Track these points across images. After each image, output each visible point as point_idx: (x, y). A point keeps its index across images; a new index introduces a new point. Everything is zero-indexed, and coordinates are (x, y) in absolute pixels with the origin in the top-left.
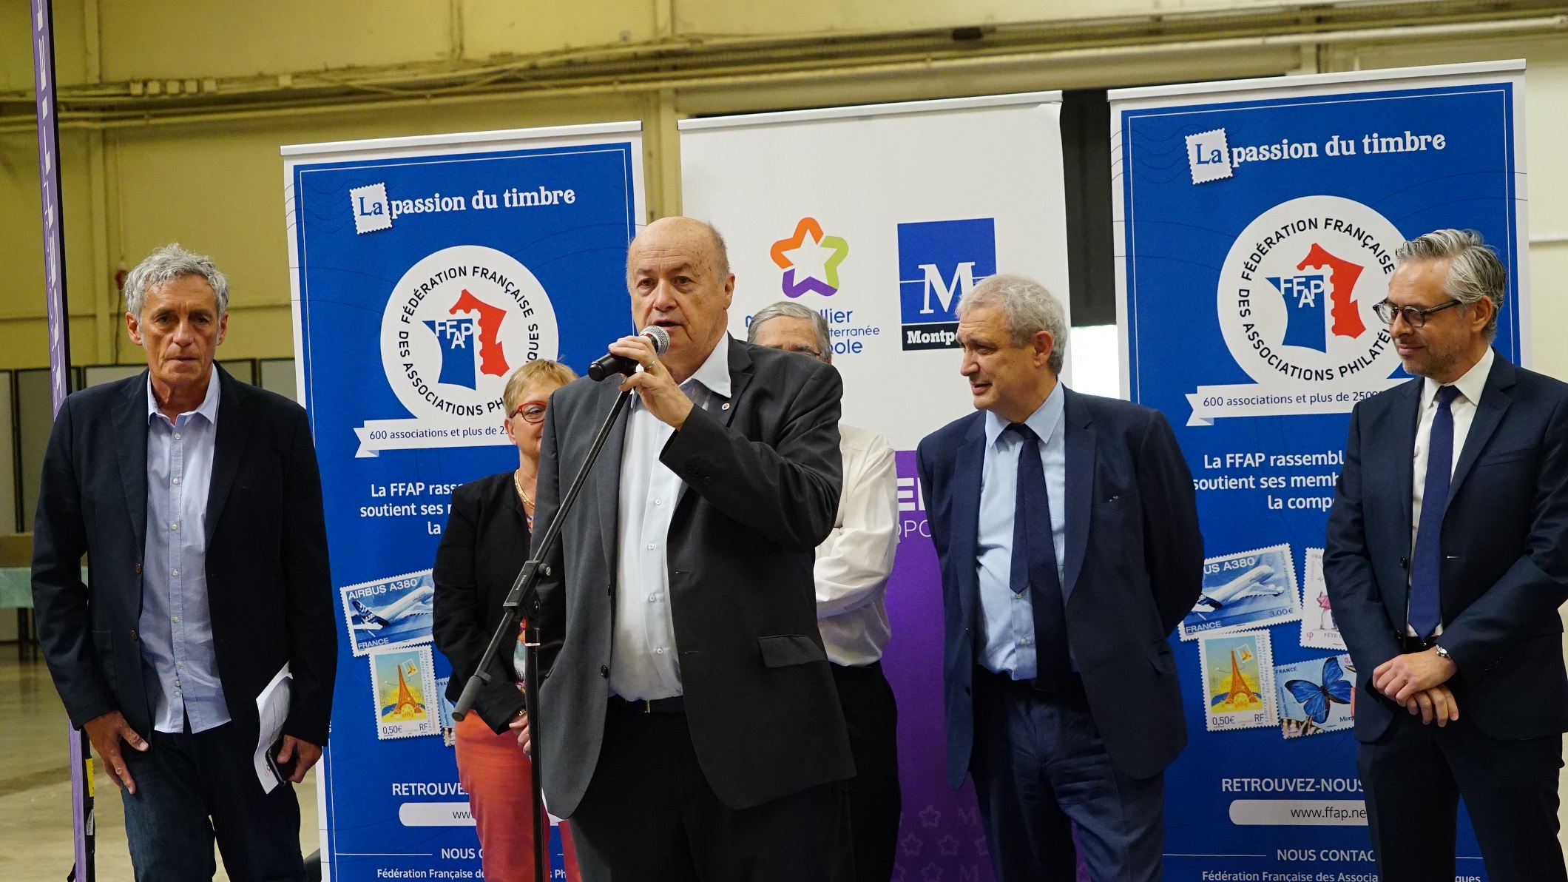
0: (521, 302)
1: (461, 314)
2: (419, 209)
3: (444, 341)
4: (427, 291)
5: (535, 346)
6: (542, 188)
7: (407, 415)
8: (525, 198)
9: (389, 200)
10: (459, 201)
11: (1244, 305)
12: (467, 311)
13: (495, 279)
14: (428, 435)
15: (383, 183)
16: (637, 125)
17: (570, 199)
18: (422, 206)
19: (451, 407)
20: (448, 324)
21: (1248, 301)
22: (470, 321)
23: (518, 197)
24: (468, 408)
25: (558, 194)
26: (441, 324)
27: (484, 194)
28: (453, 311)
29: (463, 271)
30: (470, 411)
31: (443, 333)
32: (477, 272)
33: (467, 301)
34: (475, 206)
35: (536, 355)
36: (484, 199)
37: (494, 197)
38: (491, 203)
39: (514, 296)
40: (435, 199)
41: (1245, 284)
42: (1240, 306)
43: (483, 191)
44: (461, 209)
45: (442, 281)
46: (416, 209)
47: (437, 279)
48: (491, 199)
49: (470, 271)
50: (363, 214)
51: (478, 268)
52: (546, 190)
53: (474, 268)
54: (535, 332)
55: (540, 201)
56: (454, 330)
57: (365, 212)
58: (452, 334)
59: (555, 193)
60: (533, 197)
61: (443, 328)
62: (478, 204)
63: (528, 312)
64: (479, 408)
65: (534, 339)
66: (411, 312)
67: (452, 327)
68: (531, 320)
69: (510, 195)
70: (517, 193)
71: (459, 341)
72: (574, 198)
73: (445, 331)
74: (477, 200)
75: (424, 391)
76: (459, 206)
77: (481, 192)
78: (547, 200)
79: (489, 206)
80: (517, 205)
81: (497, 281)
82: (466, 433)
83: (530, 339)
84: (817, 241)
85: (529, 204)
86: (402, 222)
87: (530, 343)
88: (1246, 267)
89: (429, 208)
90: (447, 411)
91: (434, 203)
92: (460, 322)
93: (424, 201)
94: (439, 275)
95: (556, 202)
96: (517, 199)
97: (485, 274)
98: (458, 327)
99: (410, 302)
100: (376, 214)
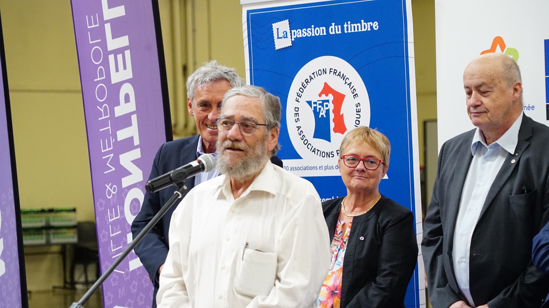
1: (324, 97)
2: (304, 34)
3: (316, 113)
4: (308, 83)
6: (362, 21)
7: (299, 157)
8: (354, 27)
9: (290, 30)
10: (323, 30)
12: (327, 95)
14: (308, 169)
15: (288, 20)
17: (376, 27)
18: (305, 33)
20: (318, 102)
22: (328, 101)
24: (327, 153)
25: (370, 24)
26: (315, 103)
27: (335, 25)
28: (320, 95)
30: (328, 155)
31: (315, 108)
32: (332, 72)
33: (327, 89)
34: (331, 33)
35: (359, 121)
36: (335, 28)
37: (340, 26)
38: (338, 31)
39: (349, 86)
40: (312, 29)
43: (334, 23)
46: (303, 34)
48: (338, 28)
50: (278, 38)
51: (332, 69)
52: (364, 22)
53: (330, 69)
54: (359, 108)
56: (320, 106)
57: (279, 37)
58: (320, 109)
60: (358, 26)
61: (315, 105)
64: (332, 153)
66: (300, 96)
67: (320, 104)
69: (347, 25)
70: (350, 24)
71: (323, 113)
72: (378, 27)
73: (317, 107)
74: (332, 29)
75: (307, 143)
76: (323, 33)
78: (365, 28)
79: (337, 32)
81: (341, 77)
82: (326, 168)
85: (356, 31)
86: (296, 42)
87: (357, 114)
90: (317, 155)
91: (311, 31)
92: (324, 101)
93: (307, 30)
94: (313, 74)
95: (369, 29)
97: (336, 73)
98: (322, 105)
100: (284, 38)
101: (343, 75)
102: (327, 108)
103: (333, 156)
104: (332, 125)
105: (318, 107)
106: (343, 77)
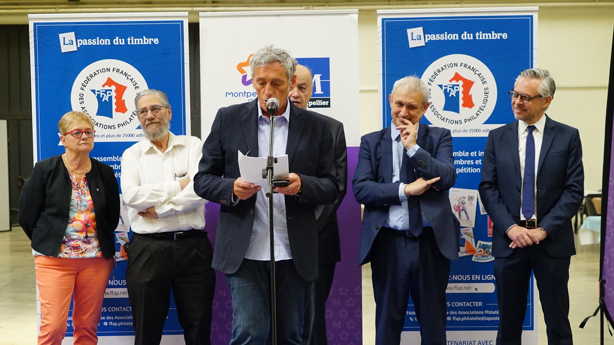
23: (134, 40)
44: (108, 44)
55: (143, 42)
89: (94, 43)
96: (133, 41)
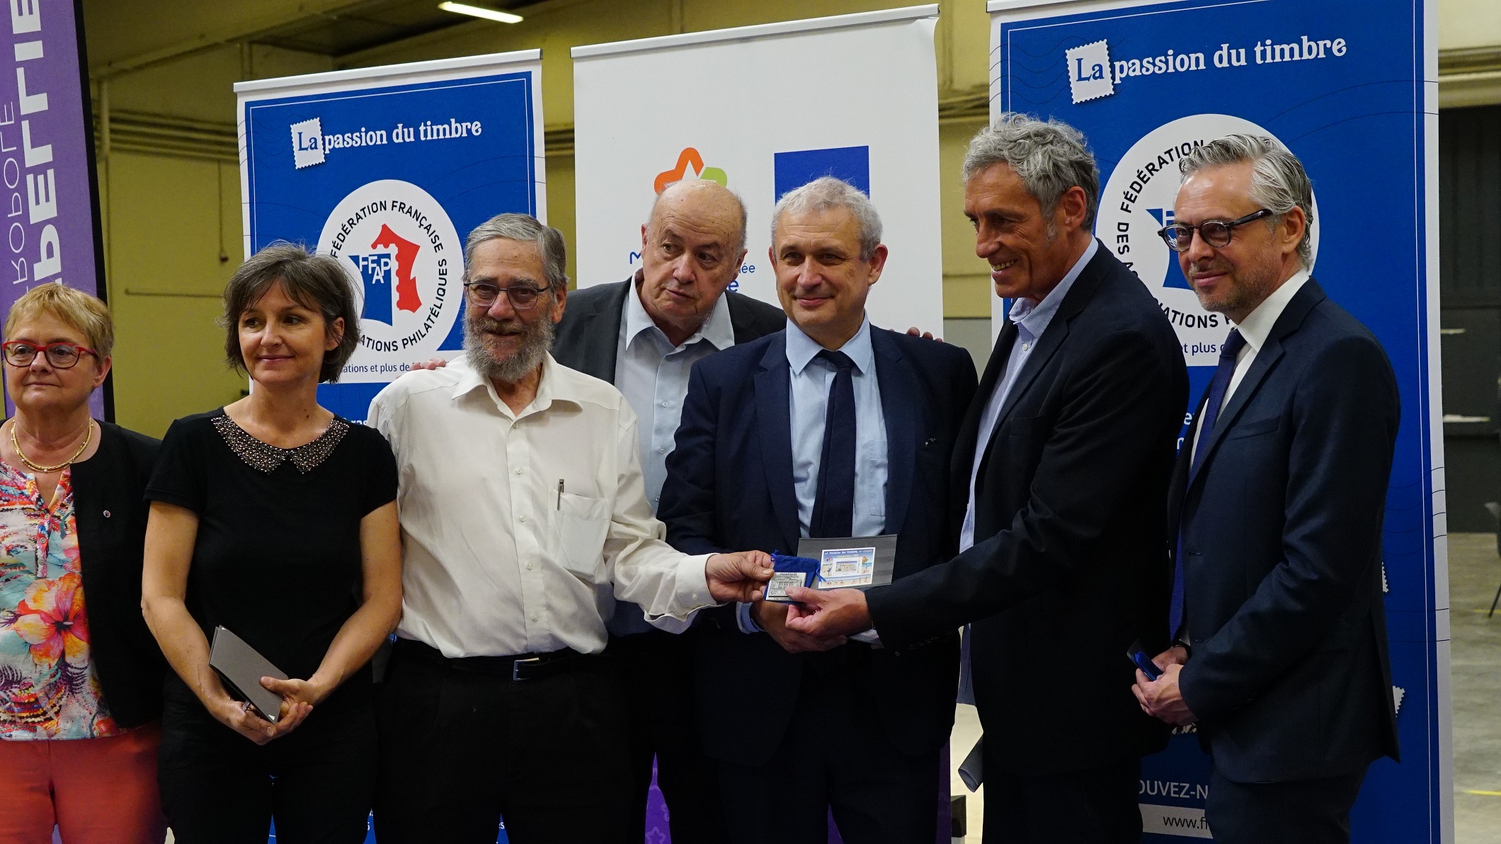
0: (433, 236)
1: (381, 249)
2: (348, 143)
5: (443, 282)
6: (453, 120)
8: (438, 130)
10: (381, 135)
11: (1123, 241)
12: (386, 246)
13: (411, 213)
14: (351, 370)
16: (536, 53)
17: (477, 131)
18: (350, 141)
19: (371, 342)
20: (370, 258)
21: (1127, 236)
22: (388, 256)
24: (385, 343)
26: (365, 259)
27: (403, 127)
28: (374, 246)
29: (383, 206)
30: (387, 347)
31: (365, 267)
32: (396, 206)
33: (387, 236)
34: (396, 141)
37: (411, 130)
38: (409, 137)
39: (426, 230)
41: (1125, 217)
42: (1118, 242)
43: (402, 125)
45: (365, 216)
46: (345, 143)
47: (361, 214)
49: (389, 206)
51: (397, 202)
53: (394, 202)
56: (375, 265)
58: (373, 269)
59: (464, 125)
60: (444, 129)
61: (366, 263)
62: (397, 138)
63: (438, 247)
64: (394, 344)
65: (443, 274)
67: (373, 262)
68: (441, 255)
70: (431, 125)
71: (379, 276)
73: (367, 266)
74: (397, 134)
76: (382, 140)
77: (400, 126)
79: (407, 140)
80: (431, 138)
81: (412, 215)
83: (440, 274)
84: (697, 173)
85: (441, 136)
88: (1126, 198)
91: (361, 138)
92: (380, 256)
94: (363, 210)
97: (403, 208)
98: (378, 262)
99: (338, 237)
101: (416, 211)
102: (387, 268)
103: (395, 348)
104: (395, 296)
105: (371, 265)
106: (417, 215)
